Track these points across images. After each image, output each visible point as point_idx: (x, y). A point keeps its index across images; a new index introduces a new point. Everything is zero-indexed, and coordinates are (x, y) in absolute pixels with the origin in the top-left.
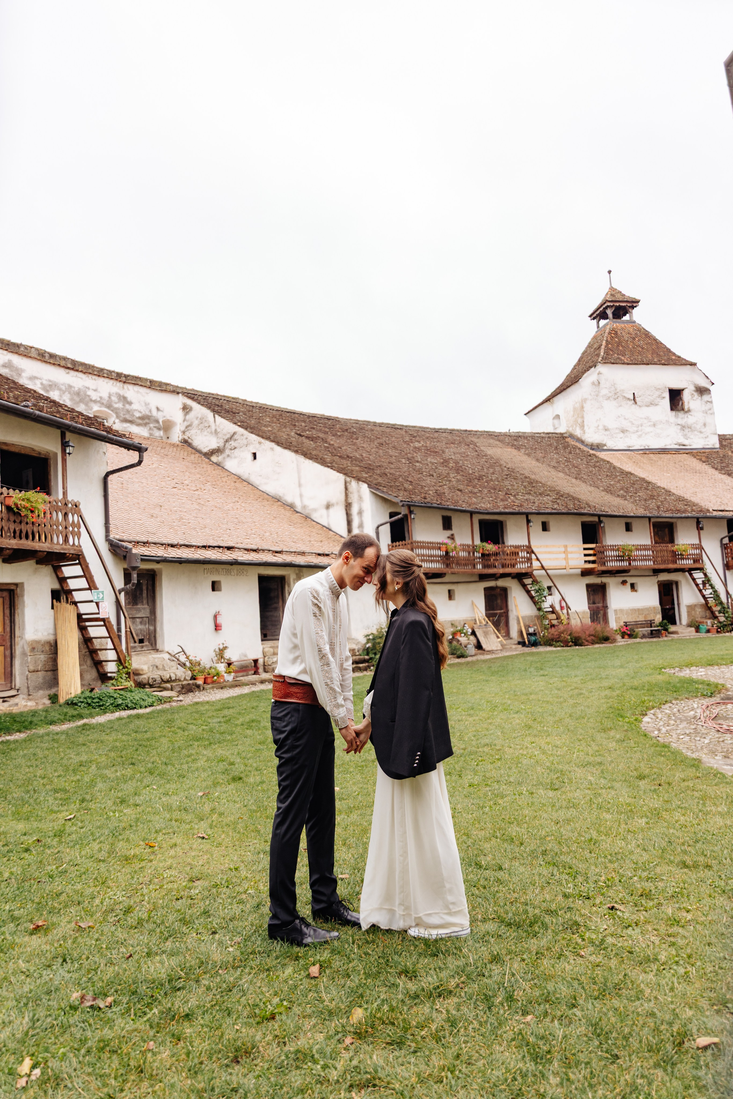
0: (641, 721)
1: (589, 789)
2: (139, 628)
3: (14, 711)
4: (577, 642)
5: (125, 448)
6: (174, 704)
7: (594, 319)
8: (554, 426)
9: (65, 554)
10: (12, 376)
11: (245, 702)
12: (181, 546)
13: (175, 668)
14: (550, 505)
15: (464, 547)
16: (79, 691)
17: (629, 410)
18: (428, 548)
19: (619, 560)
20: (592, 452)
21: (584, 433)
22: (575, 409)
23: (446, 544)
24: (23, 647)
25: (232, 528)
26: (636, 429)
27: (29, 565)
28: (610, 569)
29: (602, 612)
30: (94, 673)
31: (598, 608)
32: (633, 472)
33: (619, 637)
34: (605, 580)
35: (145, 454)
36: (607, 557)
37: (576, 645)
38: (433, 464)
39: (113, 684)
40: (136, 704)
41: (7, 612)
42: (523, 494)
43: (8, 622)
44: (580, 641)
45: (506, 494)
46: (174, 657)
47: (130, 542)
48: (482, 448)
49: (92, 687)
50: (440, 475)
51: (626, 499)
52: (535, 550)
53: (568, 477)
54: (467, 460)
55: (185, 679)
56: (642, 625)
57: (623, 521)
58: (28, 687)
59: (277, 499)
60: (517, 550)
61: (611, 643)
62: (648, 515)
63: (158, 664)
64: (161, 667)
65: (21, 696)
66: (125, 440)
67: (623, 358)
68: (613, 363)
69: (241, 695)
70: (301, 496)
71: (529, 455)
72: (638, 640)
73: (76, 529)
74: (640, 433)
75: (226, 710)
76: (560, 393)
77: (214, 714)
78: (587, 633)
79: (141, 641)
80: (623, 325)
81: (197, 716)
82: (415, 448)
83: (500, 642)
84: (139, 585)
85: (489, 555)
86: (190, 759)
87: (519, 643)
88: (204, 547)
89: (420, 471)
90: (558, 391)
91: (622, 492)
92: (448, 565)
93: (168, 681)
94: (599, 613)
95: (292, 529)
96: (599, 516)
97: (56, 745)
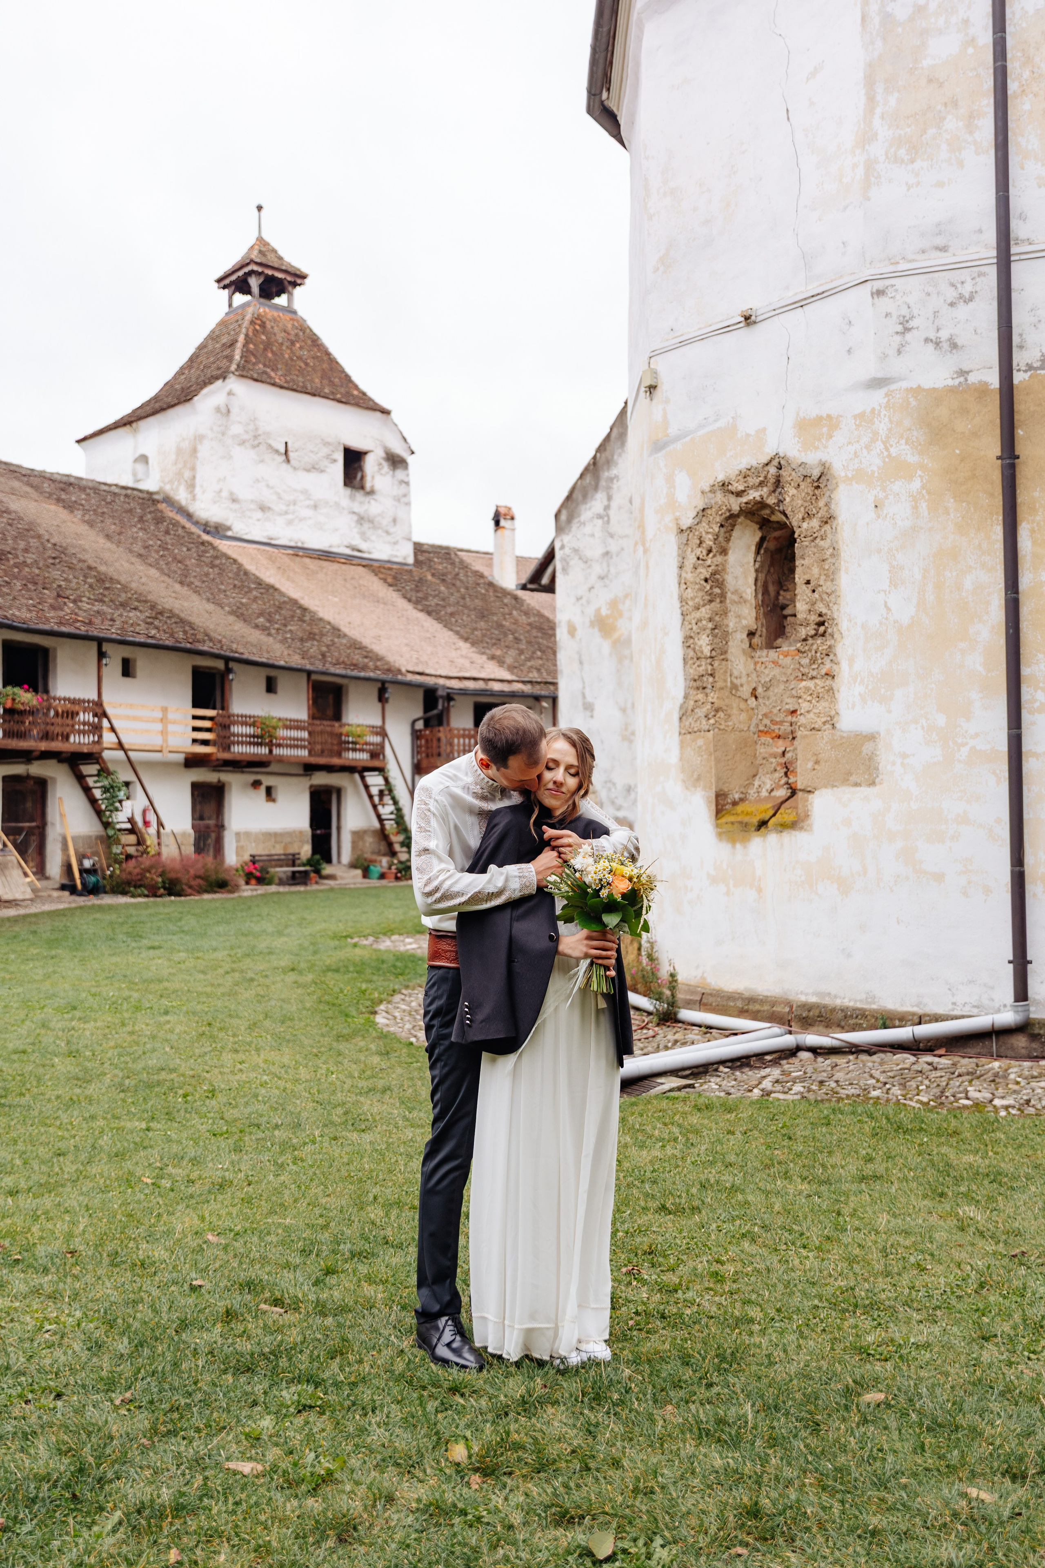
4: (172, 888)
14: (140, 628)
17: (276, 471)
19: (254, 744)
26: (284, 508)
28: (237, 758)
29: (215, 835)
31: (209, 827)
32: (277, 586)
33: (241, 883)
34: (222, 777)
36: (232, 735)
37: (168, 894)
42: (91, 601)
44: (177, 888)
45: (58, 596)
51: (269, 635)
52: (109, 711)
56: (280, 862)
57: (264, 673)
60: (75, 708)
61: (233, 891)
62: (309, 667)
67: (273, 374)
68: (256, 380)
72: (273, 885)
74: (290, 517)
76: (152, 414)
78: (192, 872)
83: (30, 884)
85: (17, 712)
87: (63, 887)
91: (262, 619)
94: (211, 835)
96: (227, 660)
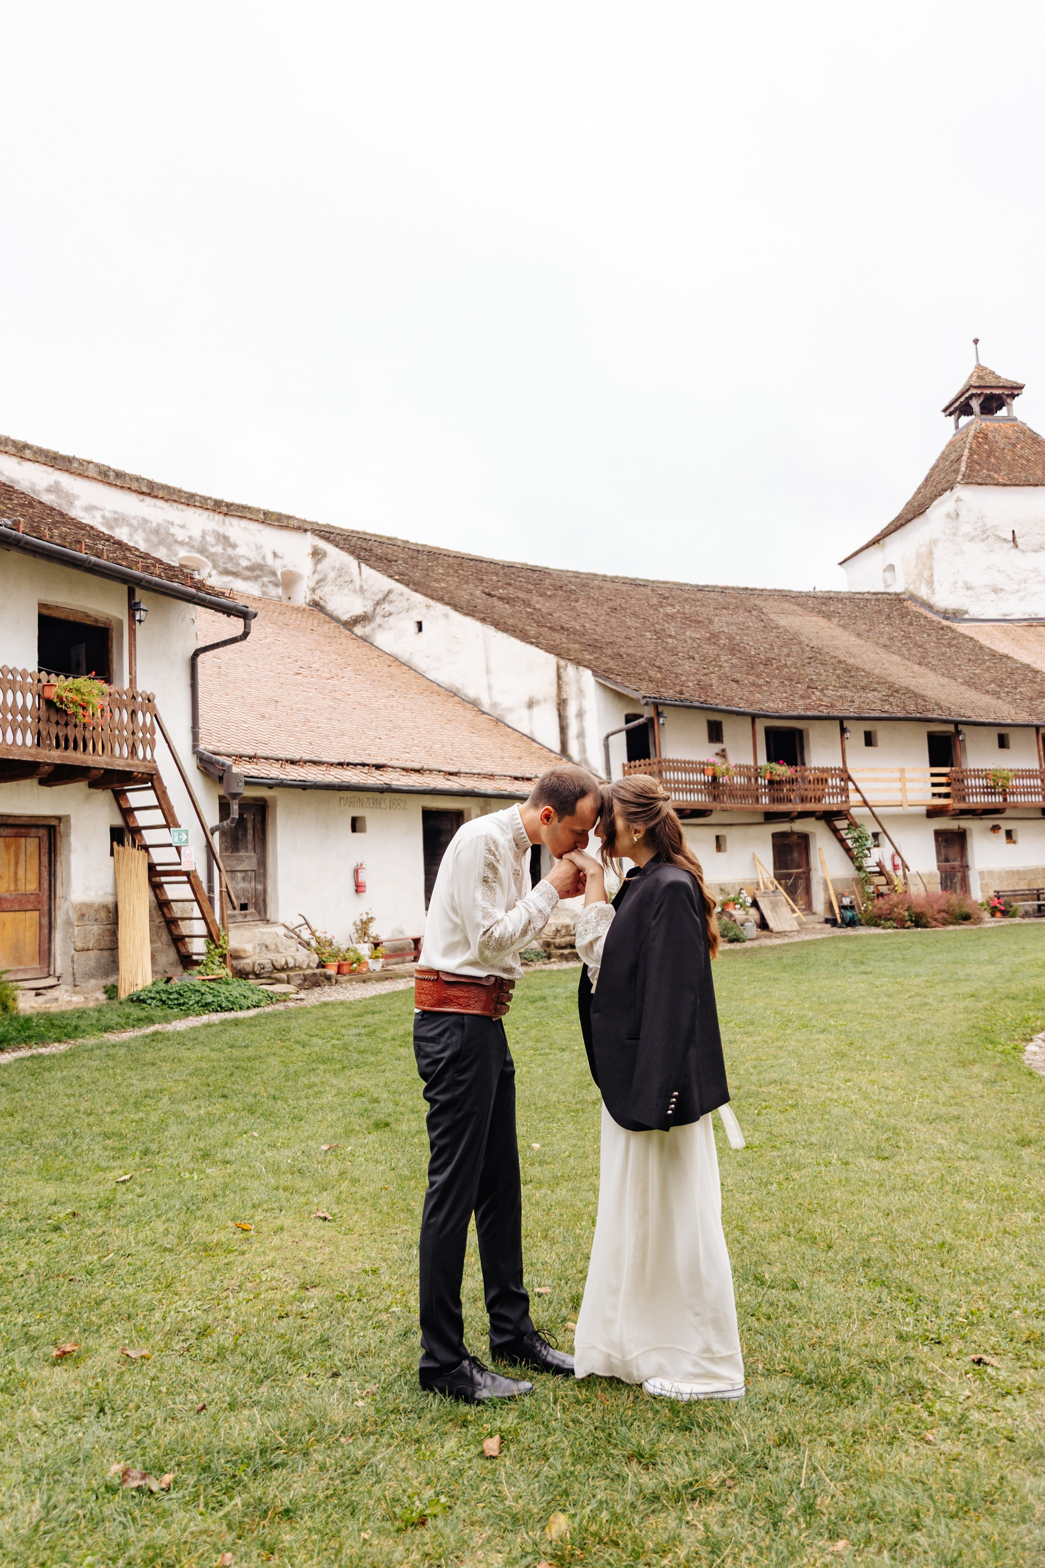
0: (1023, 1051)
1: (939, 1159)
2: (240, 887)
3: (52, 1010)
4: (919, 921)
5: (224, 613)
6: (291, 1004)
7: (950, 414)
8: (885, 581)
9: (131, 773)
10: (60, 505)
11: (399, 1004)
12: (305, 762)
13: (293, 949)
14: (878, 705)
15: (742, 770)
16: (149, 981)
17: (1005, 556)
18: (685, 770)
19: (988, 794)
20: (945, 623)
21: (933, 593)
22: (919, 556)
23: (713, 764)
24: (67, 914)
25: (383, 737)
26: (1016, 587)
27: (79, 788)
28: (974, 807)
29: (959, 875)
30: (172, 955)
31: (953, 868)
32: (1011, 655)
33: (986, 915)
34: (964, 824)
35: (254, 623)
36: (968, 788)
37: (917, 926)
38: (694, 640)
39: (200, 972)
40: (233, 1003)
41: (45, 859)
42: (836, 688)
43: (45, 874)
44: (924, 920)
45: (809, 687)
46: (293, 932)
47: (229, 756)
48: (771, 616)
49: (169, 975)
50: (704, 658)
51: (999, 698)
52: (854, 775)
53: (907, 662)
54: (747, 635)
55: (309, 967)
56: (1024, 896)
57: (995, 732)
58: (74, 974)
59: (454, 693)
60: (825, 775)
61: (973, 924)
62: (1038, 722)
63: (268, 942)
64: (272, 947)
65: (63, 987)
66: (223, 600)
67: (996, 476)
68: (981, 484)
69: (393, 993)
70: (490, 688)
71: (844, 627)
72: (1017, 920)
73: (148, 736)
74: (1022, 594)
75: (370, 1016)
76: (895, 530)
77: (351, 1021)
78: (936, 907)
79: (244, 907)
80: (996, 425)
81: (324, 1024)
82: (667, 615)
83: (797, 919)
84: (241, 821)
85: (780, 782)
86: (311, 1092)
87: (827, 921)
88: (341, 764)
89: (674, 652)
90: (892, 527)
91: (993, 686)
92: (715, 798)
93: (282, 970)
94: (955, 875)
95: (476, 739)
96: (956, 724)
97: (111, 1064)
